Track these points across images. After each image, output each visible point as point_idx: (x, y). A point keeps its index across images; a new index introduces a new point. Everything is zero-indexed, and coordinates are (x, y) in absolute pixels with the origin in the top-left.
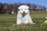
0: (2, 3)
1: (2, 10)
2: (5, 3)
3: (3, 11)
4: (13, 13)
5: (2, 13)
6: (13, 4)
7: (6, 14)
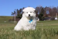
0: (43, 7)
1: (43, 15)
2: (46, 7)
3: (44, 17)
4: (56, 19)
5: (43, 19)
6: (57, 8)
7: (48, 21)
